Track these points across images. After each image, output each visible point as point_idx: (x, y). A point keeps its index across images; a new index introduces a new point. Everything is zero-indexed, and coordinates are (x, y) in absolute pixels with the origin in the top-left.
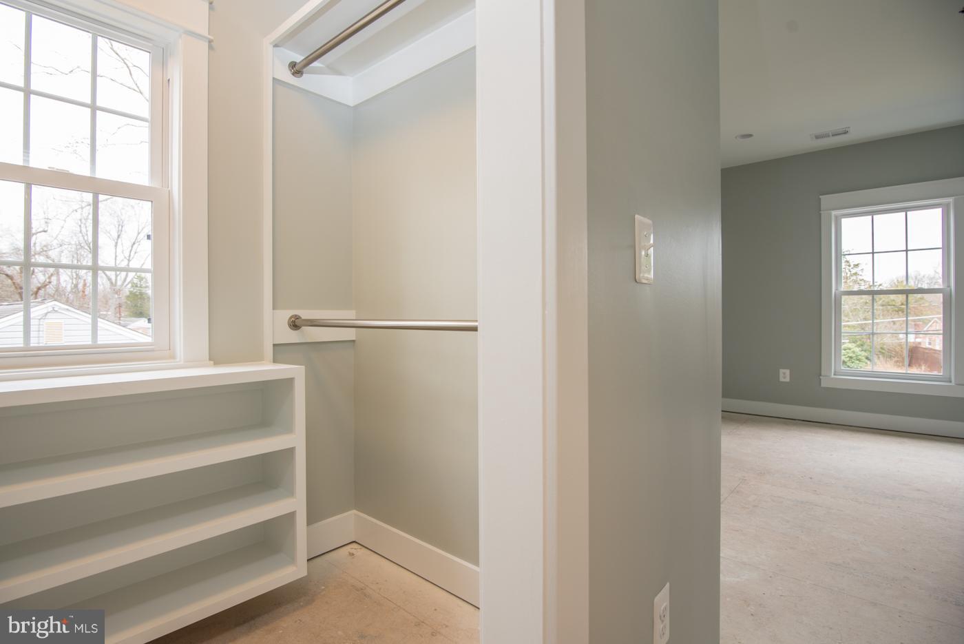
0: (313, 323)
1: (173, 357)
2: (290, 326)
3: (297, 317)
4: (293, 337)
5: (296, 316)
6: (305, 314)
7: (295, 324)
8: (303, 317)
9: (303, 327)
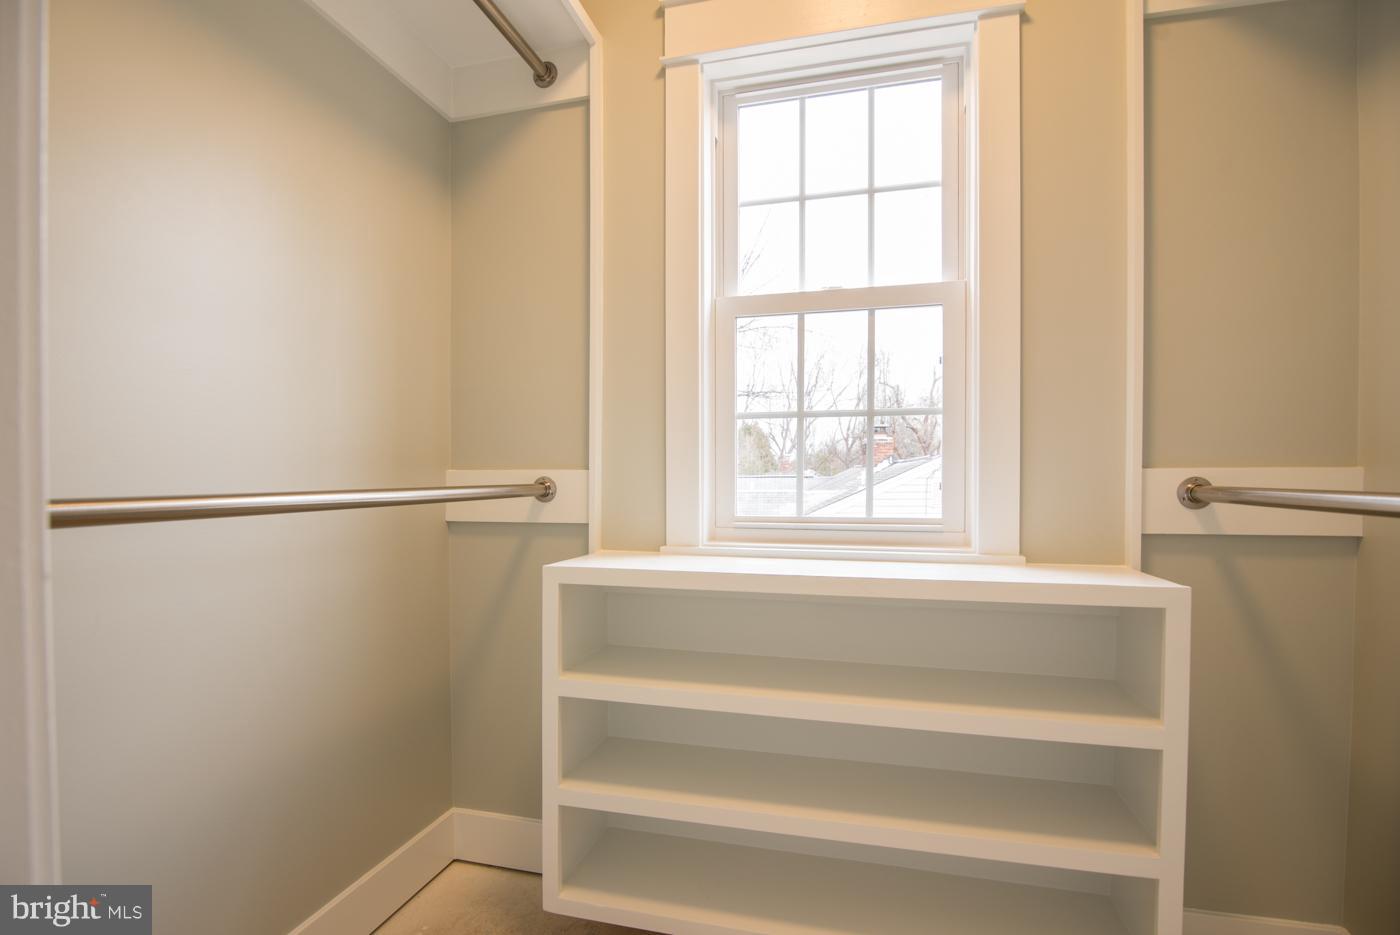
0: (1236, 497)
1: (967, 544)
2: (1182, 500)
3: (1199, 483)
4: (1189, 522)
5: (1196, 479)
6: (1218, 476)
7: (1195, 496)
8: (1215, 483)
9: (1215, 506)
